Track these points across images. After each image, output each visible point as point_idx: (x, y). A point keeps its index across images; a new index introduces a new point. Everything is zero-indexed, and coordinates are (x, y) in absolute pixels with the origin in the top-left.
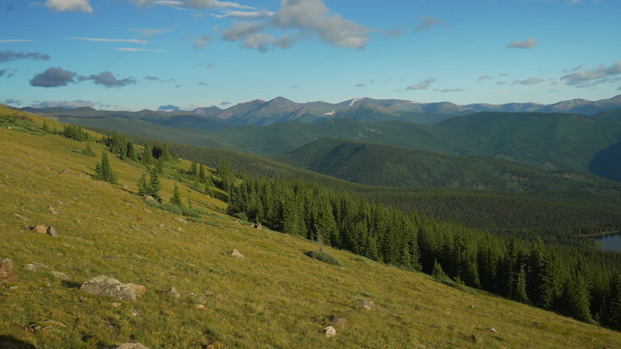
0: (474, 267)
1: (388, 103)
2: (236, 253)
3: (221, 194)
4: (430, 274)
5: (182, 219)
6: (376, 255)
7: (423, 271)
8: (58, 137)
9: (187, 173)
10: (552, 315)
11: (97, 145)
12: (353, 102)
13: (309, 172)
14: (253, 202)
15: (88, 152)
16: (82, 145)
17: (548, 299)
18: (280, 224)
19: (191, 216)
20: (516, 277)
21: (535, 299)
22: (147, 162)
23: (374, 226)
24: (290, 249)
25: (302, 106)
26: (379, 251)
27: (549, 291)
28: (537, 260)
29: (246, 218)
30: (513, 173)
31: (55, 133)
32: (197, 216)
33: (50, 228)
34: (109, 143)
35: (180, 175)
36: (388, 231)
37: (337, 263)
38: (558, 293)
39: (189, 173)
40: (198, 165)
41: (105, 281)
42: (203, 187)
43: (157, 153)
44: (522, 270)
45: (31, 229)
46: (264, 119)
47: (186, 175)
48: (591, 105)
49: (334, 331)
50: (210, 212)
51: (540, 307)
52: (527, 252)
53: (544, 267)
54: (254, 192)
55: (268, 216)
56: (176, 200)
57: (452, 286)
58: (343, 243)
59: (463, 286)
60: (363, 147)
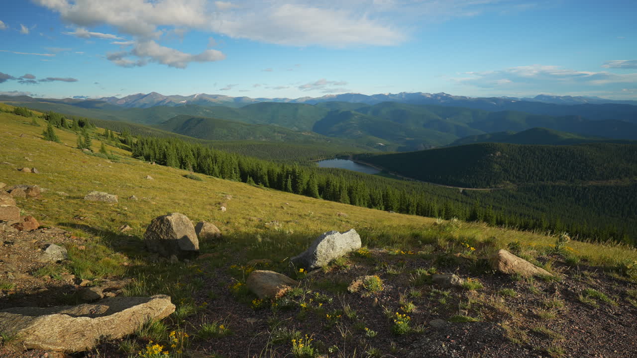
0: (266, 178)
1: (215, 97)
2: (149, 177)
3: (125, 147)
4: (245, 182)
5: (109, 161)
6: (218, 175)
7: (242, 181)
8: (9, 114)
9: (103, 136)
10: (304, 197)
11: (39, 119)
12: (196, 96)
13: (173, 133)
14: (147, 151)
15: (34, 124)
16: (30, 120)
17: (301, 190)
18: (164, 161)
19: (114, 159)
20: (287, 181)
21: (295, 191)
22: (76, 129)
23: (215, 160)
24: (174, 174)
25: (167, 97)
26: (219, 173)
27: (301, 187)
28: (295, 172)
29: (144, 159)
30: (279, 132)
31: (7, 112)
32: (117, 159)
33: (33, 169)
34: (47, 118)
35: (98, 137)
36: (223, 162)
37: (200, 180)
38: (305, 187)
39: (104, 135)
40: (109, 131)
41: (99, 194)
42: (114, 143)
43: (81, 124)
44: (290, 178)
45: (20, 170)
46: (145, 104)
47: (102, 137)
48: (313, 100)
49: (225, 209)
50: (123, 157)
51: (298, 194)
52: (291, 169)
53: (298, 176)
54: (146, 146)
55: (157, 157)
56: (103, 150)
57: (258, 187)
58: (200, 169)
59: (263, 187)
60: (202, 120)
